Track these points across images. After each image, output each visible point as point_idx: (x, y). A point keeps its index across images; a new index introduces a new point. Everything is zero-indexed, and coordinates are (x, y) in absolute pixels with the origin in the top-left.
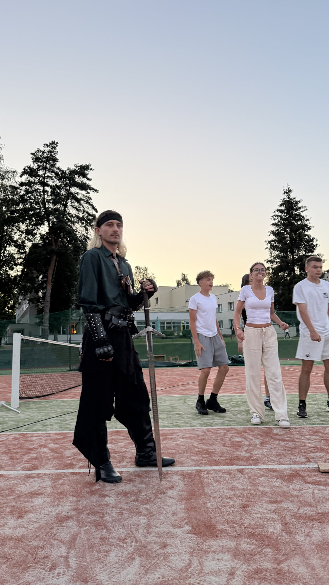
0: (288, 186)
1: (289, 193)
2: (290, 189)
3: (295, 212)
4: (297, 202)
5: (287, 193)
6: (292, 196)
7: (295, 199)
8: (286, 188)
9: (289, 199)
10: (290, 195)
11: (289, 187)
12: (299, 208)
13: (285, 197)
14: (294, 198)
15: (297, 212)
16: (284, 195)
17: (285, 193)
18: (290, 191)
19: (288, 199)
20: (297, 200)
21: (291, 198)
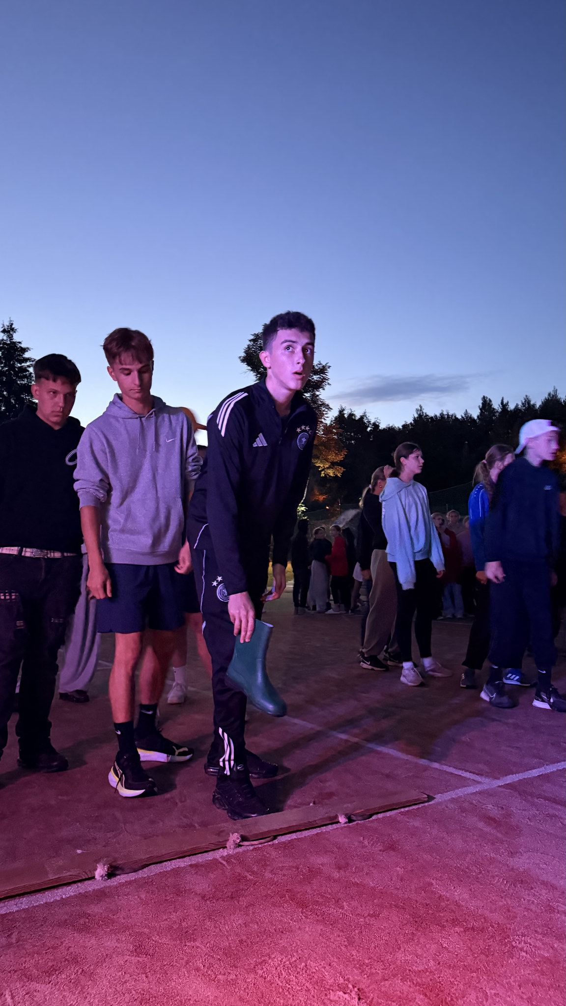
0: (11, 321)
1: (11, 333)
2: (13, 326)
3: (19, 365)
4: (24, 350)
5: (8, 332)
6: (16, 338)
7: (20, 345)
8: (7, 324)
9: (11, 342)
10: (12, 337)
11: (12, 324)
12: (26, 360)
13: (5, 338)
14: (20, 343)
15: (23, 364)
16: (3, 334)
17: (4, 331)
18: (13, 329)
19: (9, 342)
20: (23, 345)
21: (14, 341)
